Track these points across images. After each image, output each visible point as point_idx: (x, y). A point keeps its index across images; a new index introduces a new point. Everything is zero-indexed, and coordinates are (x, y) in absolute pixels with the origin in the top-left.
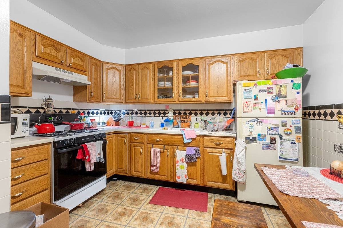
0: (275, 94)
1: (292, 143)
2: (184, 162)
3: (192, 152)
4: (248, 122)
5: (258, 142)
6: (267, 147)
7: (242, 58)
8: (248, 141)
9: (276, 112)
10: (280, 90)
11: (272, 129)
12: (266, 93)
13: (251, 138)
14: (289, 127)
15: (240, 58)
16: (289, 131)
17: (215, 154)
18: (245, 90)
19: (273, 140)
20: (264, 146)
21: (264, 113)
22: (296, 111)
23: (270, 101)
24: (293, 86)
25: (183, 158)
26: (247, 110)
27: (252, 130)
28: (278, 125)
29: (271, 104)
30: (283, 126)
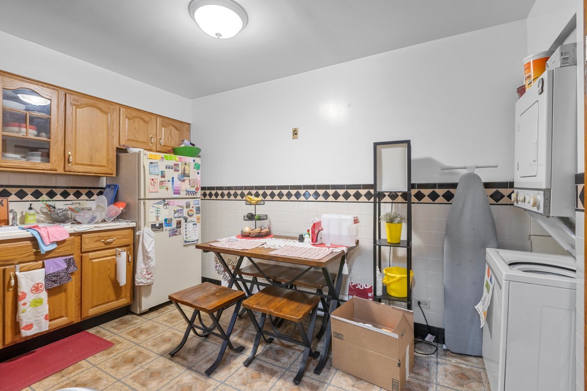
0: (180, 172)
1: (194, 224)
2: (42, 291)
3: (61, 267)
4: (153, 205)
5: (165, 228)
6: (174, 233)
7: (131, 114)
8: (154, 229)
9: (181, 192)
10: (184, 168)
11: (178, 211)
12: (173, 170)
13: (157, 225)
14: (191, 208)
15: (128, 113)
16: (192, 213)
17: (103, 259)
18: (151, 163)
19: (179, 223)
20: (170, 232)
21: (170, 194)
22: (197, 192)
23: (176, 179)
24: (195, 165)
25: (38, 284)
26: (153, 190)
27: (159, 215)
28: (182, 207)
29: (177, 183)
30: (187, 207)
